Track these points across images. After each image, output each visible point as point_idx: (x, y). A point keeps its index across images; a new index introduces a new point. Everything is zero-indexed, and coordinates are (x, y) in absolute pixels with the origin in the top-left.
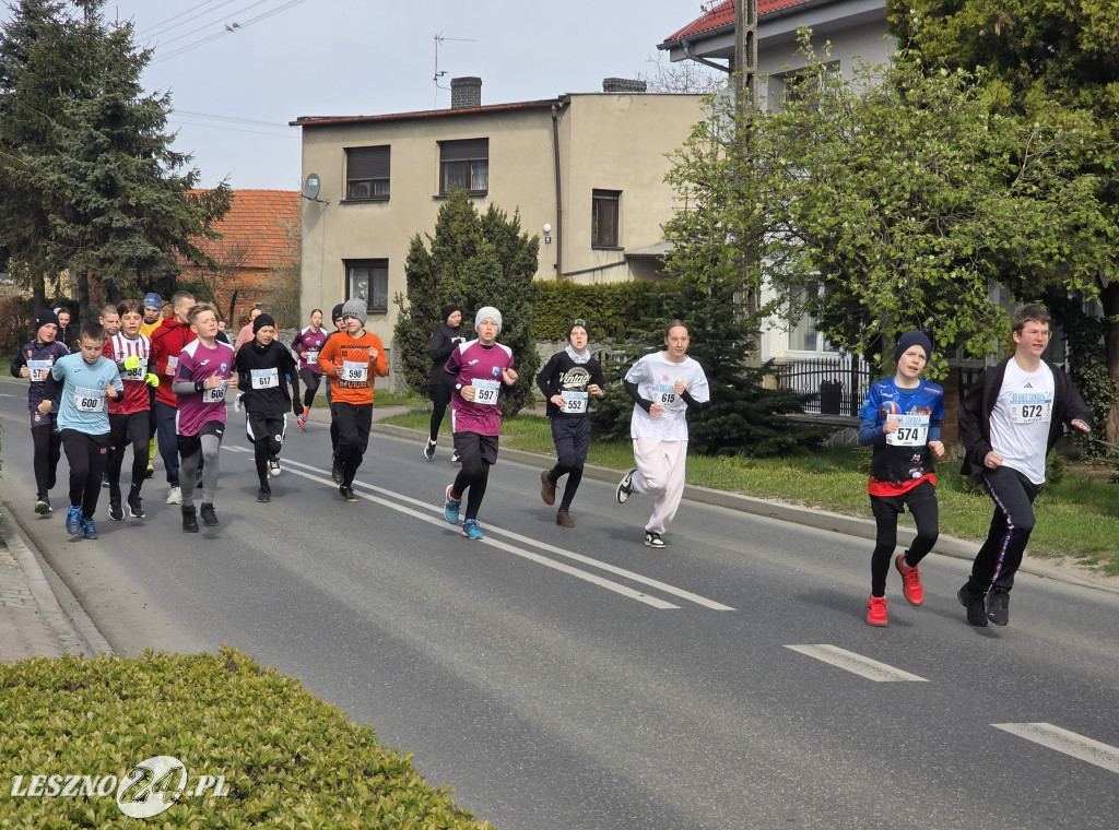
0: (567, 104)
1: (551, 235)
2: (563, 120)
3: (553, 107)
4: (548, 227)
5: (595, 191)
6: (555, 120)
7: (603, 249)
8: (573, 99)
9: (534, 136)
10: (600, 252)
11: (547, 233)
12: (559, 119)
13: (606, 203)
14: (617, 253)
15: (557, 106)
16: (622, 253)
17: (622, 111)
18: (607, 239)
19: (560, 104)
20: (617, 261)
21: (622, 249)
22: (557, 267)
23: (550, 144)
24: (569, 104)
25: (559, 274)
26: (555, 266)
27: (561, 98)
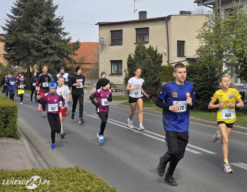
0: (170, 18)
1: (166, 53)
2: (169, 22)
3: (166, 19)
4: (165, 51)
5: (178, 41)
6: (167, 22)
7: (180, 57)
8: (172, 17)
9: (161, 27)
10: (179, 57)
11: (165, 52)
12: (168, 22)
13: (181, 45)
14: (184, 58)
15: (167, 18)
16: (185, 58)
17: (185, 19)
18: (181, 54)
19: (168, 18)
20: (184, 60)
21: (185, 57)
22: (168, 62)
23: (165, 29)
24: (171, 18)
25: (169, 64)
26: (167, 62)
27: (168, 16)
